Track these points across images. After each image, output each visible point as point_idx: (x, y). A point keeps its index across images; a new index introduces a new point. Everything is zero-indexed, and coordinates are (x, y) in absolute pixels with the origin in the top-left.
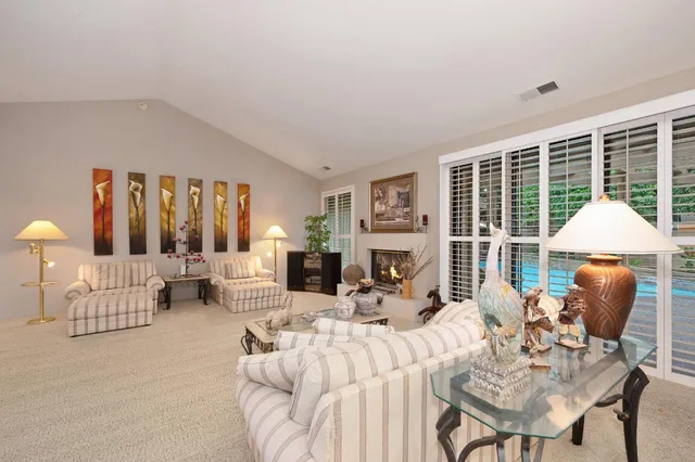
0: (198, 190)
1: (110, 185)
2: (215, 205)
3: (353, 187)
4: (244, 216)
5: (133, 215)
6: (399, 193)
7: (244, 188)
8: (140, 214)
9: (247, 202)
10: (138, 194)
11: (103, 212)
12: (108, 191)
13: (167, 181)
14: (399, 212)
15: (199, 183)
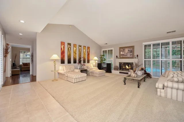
0: (81, 48)
1: (64, 46)
2: (84, 52)
3: (113, 48)
4: (88, 55)
5: (69, 54)
6: (128, 50)
7: (88, 48)
8: (70, 53)
9: (89, 51)
10: (70, 48)
11: (63, 53)
12: (64, 47)
13: (75, 45)
14: (129, 54)
15: (81, 46)
